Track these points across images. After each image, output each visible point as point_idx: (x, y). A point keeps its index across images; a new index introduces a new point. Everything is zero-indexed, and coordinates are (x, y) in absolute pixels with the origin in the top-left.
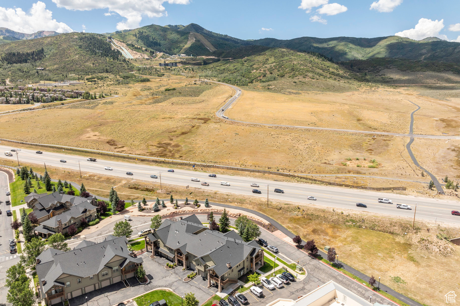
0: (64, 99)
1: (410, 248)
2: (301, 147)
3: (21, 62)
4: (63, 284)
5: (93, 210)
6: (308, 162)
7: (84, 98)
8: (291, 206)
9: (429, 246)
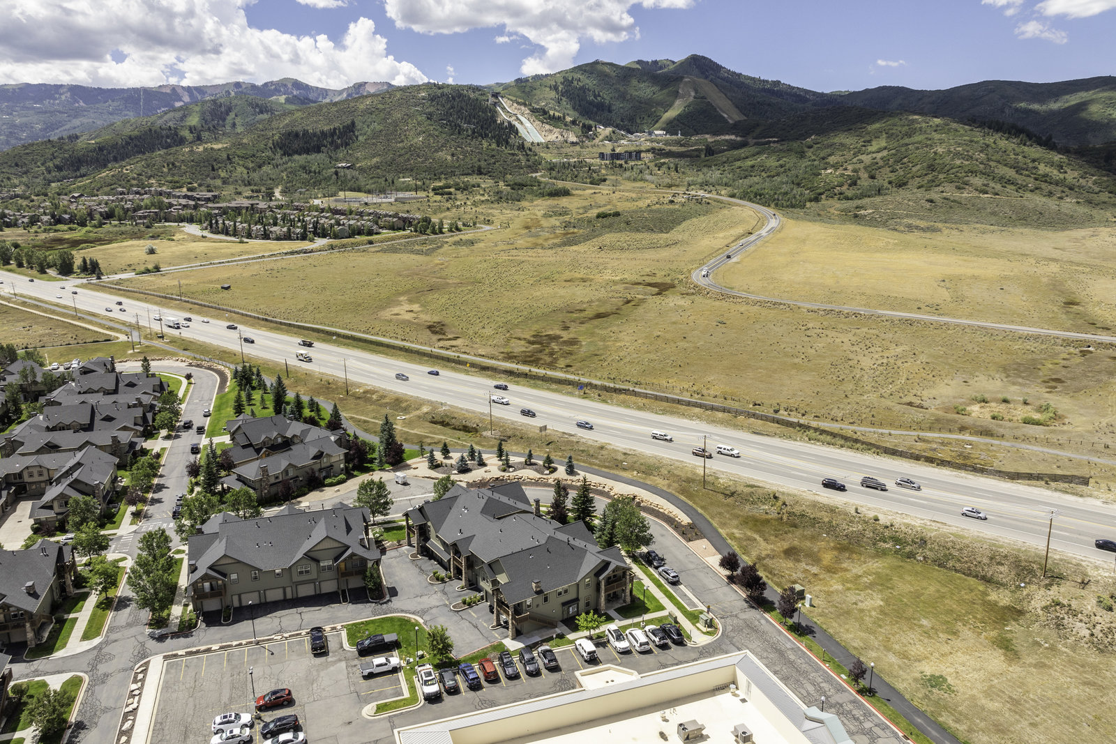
0: (375, 231)
1: (1015, 620)
2: (867, 362)
3: (307, 151)
4: (224, 575)
5: (338, 456)
6: (865, 397)
7: (416, 231)
8: (760, 491)
9: (1065, 622)
